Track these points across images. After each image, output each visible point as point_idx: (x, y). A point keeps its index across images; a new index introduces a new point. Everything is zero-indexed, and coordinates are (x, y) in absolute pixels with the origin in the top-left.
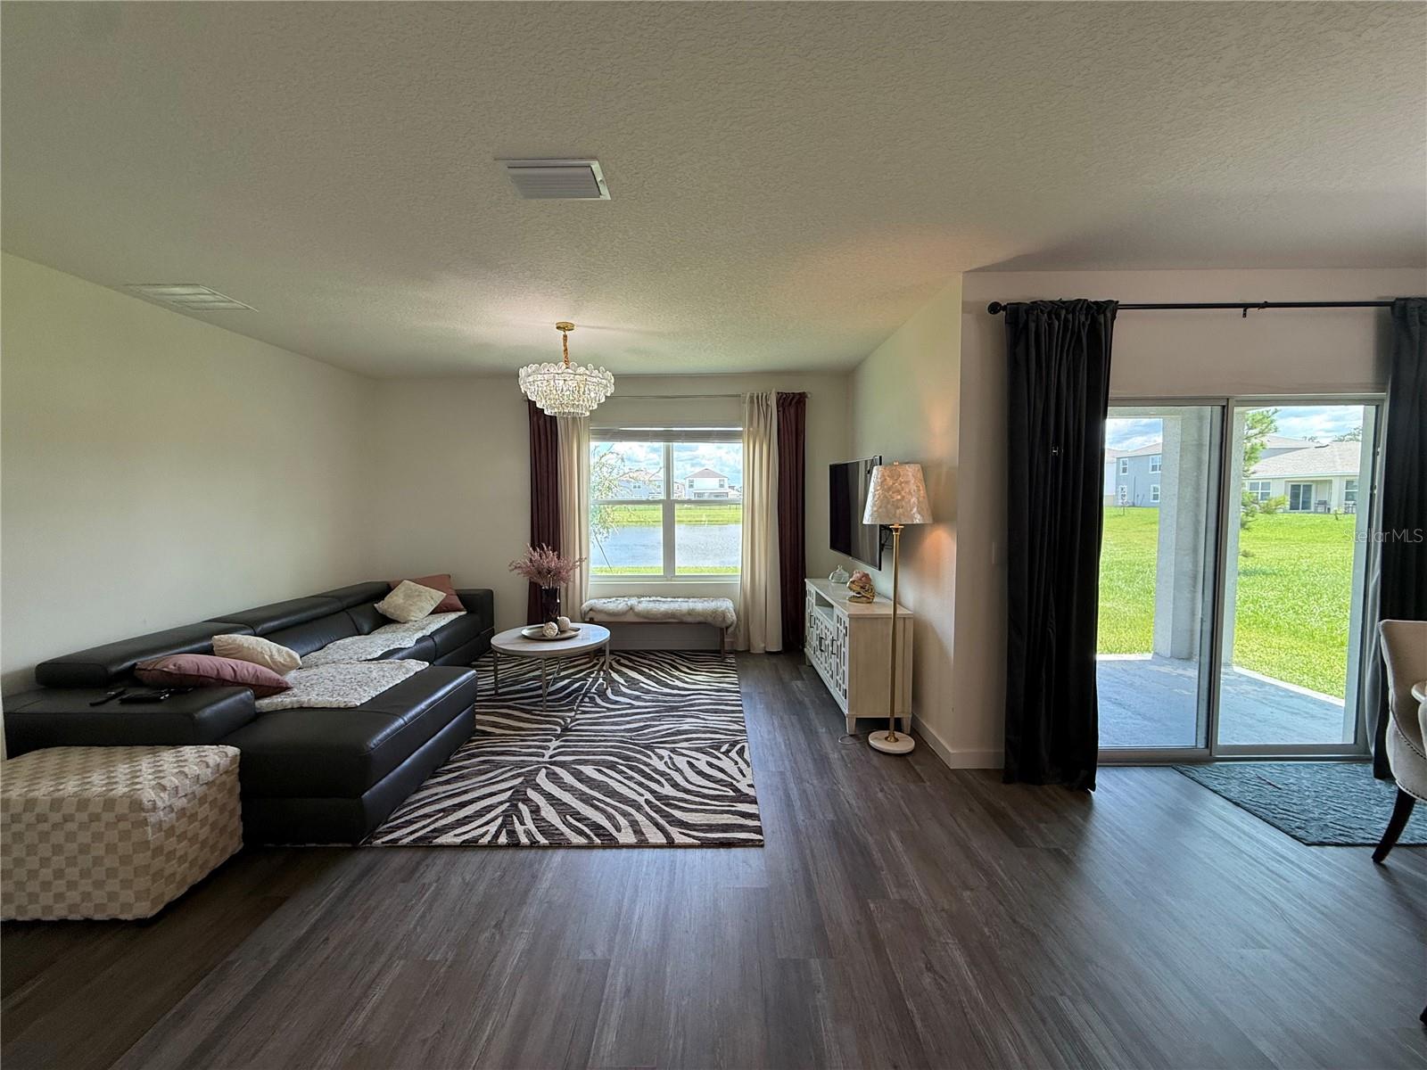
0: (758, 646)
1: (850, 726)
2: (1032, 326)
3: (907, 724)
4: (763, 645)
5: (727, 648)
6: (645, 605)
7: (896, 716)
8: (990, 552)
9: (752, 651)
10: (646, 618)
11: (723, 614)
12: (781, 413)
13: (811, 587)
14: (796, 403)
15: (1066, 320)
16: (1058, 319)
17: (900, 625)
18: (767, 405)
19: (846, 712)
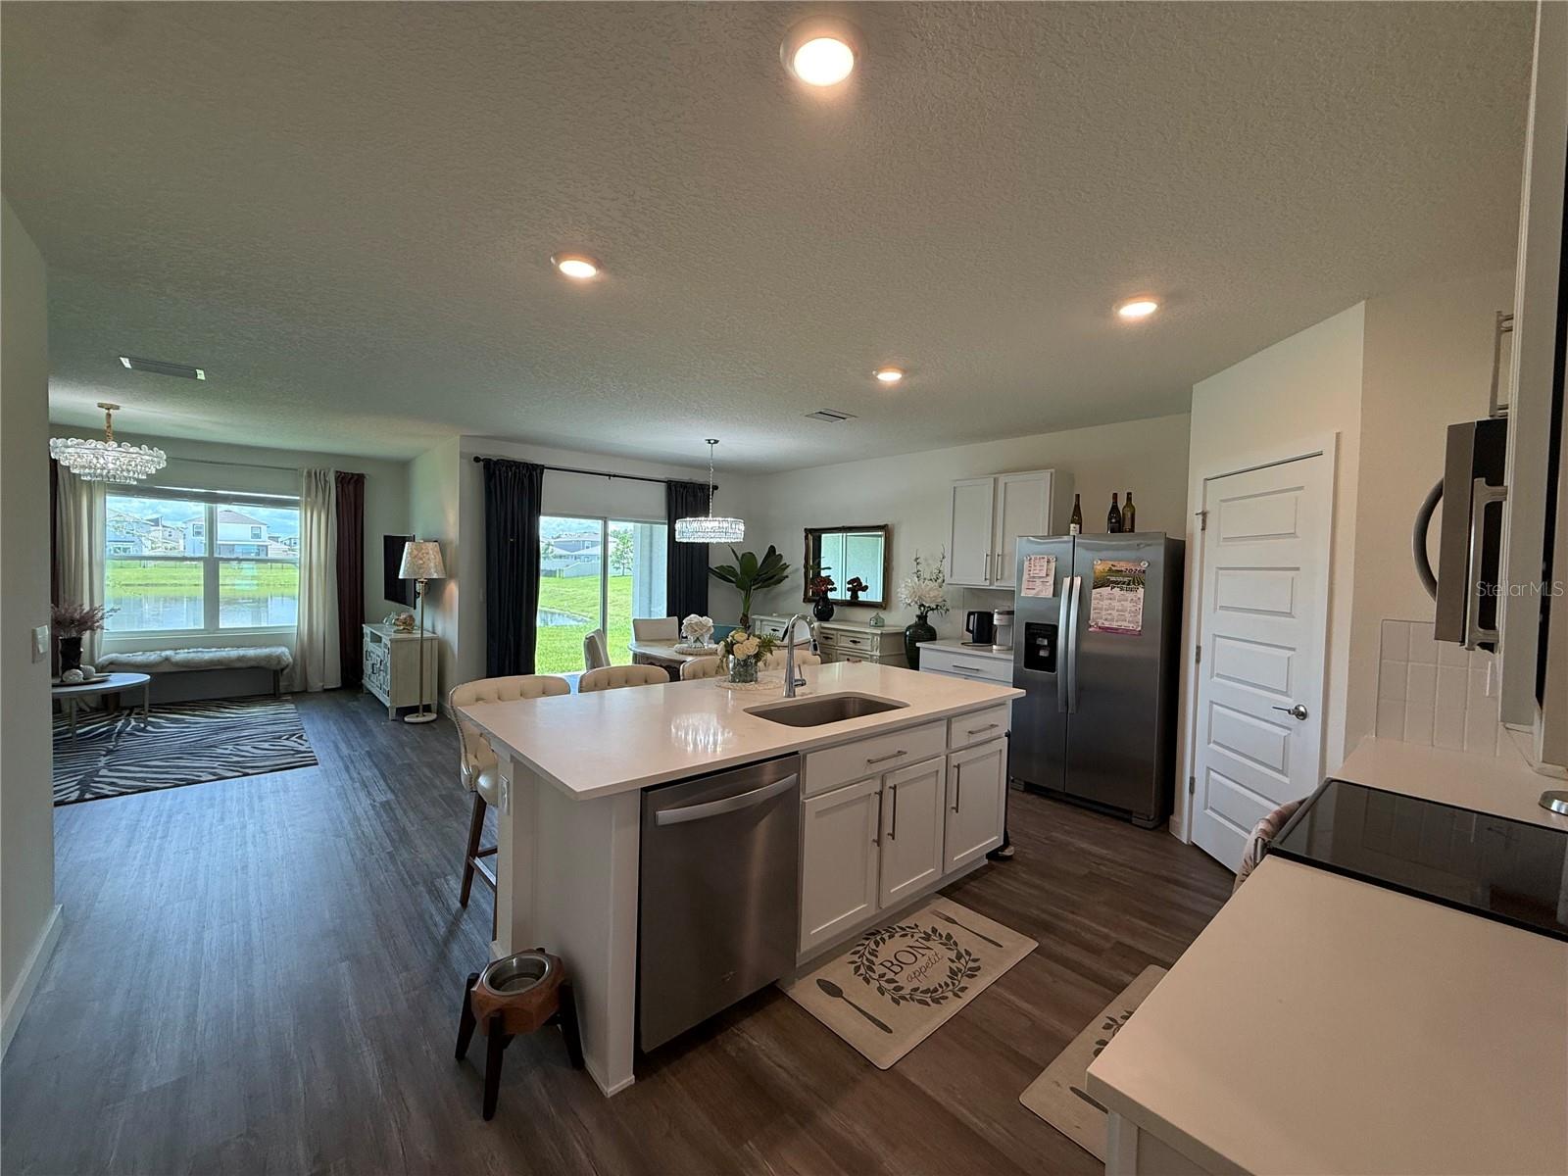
0: (316, 684)
1: (392, 714)
2: (497, 472)
3: (434, 708)
4: (321, 684)
5: (282, 690)
6: (182, 655)
7: (424, 703)
8: (480, 595)
9: (310, 691)
10: (186, 667)
11: (279, 658)
12: (340, 489)
13: (367, 629)
14: (355, 482)
15: (515, 472)
16: (511, 470)
17: (426, 645)
18: (325, 480)
19: (388, 705)
